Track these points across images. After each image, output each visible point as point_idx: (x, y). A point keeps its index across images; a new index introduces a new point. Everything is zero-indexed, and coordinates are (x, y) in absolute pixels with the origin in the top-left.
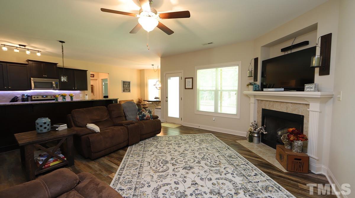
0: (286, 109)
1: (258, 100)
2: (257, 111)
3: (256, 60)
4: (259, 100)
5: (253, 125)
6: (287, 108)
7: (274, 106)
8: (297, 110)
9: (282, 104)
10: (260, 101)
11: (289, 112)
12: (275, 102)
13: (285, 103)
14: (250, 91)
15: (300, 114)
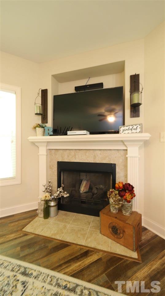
0: (94, 159)
1: (50, 149)
2: (50, 166)
3: (44, 93)
4: (52, 149)
5: (46, 189)
6: (95, 157)
7: (77, 156)
8: (107, 158)
9: (88, 152)
10: (53, 151)
11: (98, 162)
12: (78, 151)
13: (91, 151)
14: (39, 136)
15: (112, 163)
